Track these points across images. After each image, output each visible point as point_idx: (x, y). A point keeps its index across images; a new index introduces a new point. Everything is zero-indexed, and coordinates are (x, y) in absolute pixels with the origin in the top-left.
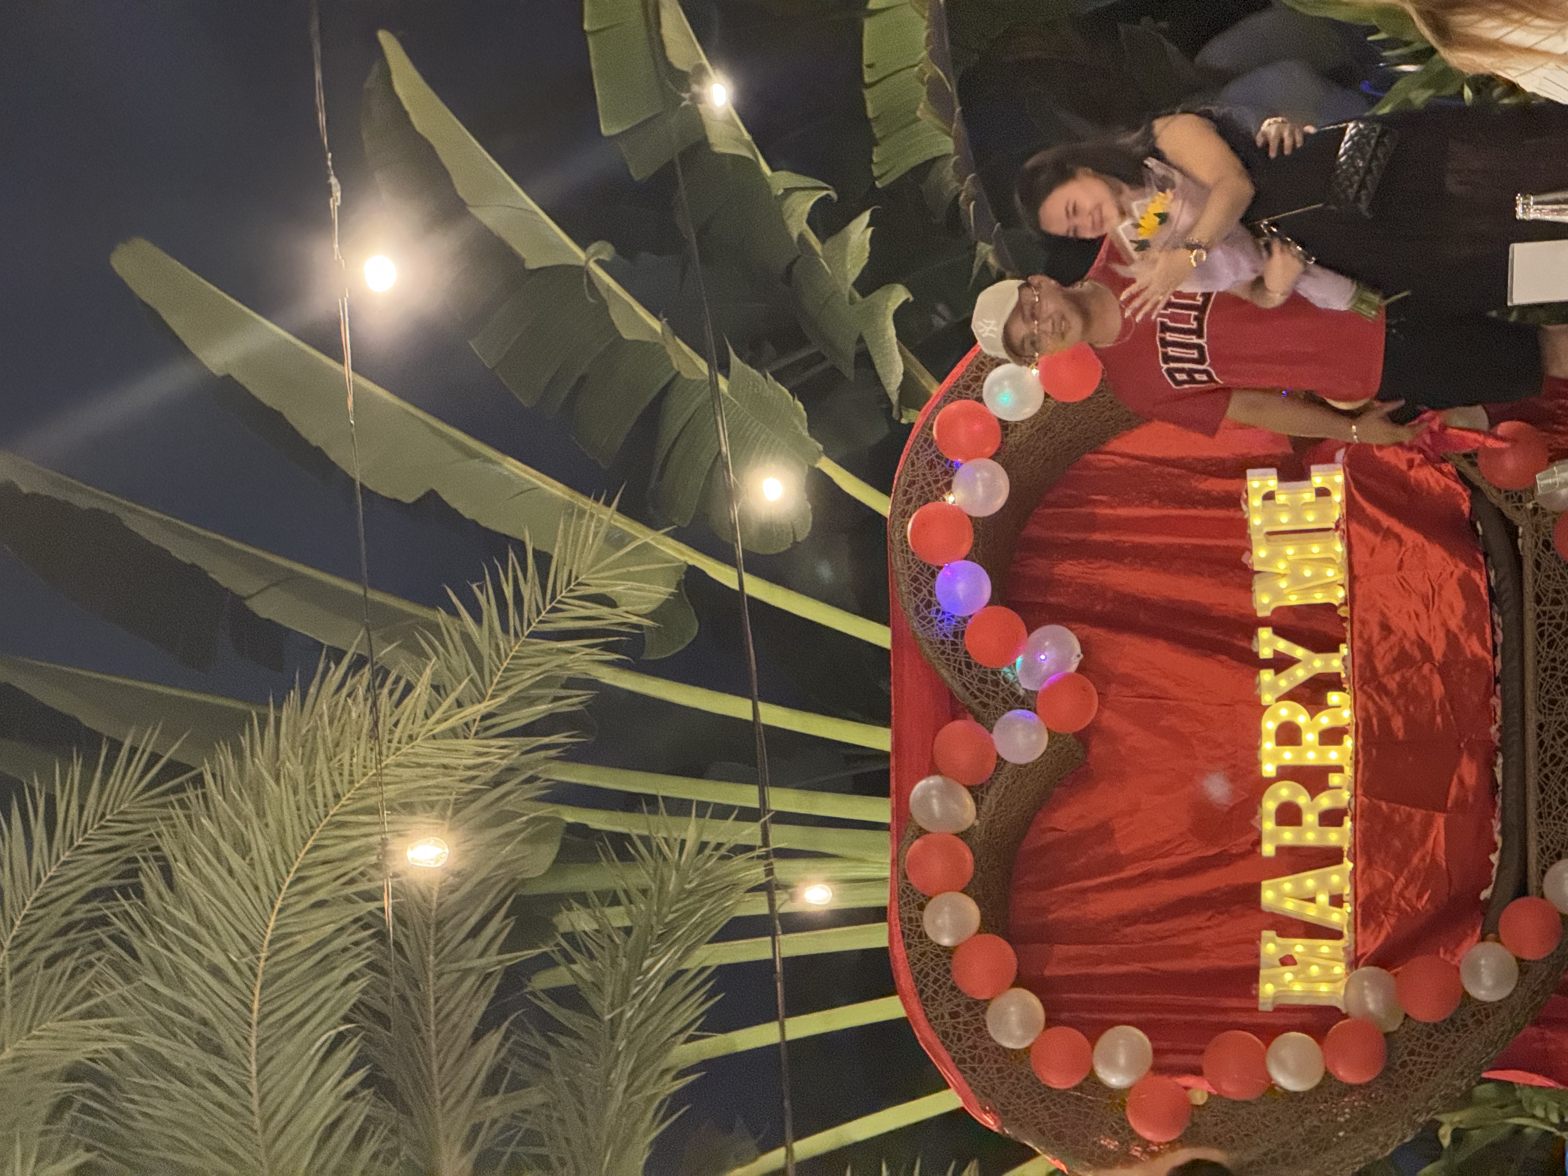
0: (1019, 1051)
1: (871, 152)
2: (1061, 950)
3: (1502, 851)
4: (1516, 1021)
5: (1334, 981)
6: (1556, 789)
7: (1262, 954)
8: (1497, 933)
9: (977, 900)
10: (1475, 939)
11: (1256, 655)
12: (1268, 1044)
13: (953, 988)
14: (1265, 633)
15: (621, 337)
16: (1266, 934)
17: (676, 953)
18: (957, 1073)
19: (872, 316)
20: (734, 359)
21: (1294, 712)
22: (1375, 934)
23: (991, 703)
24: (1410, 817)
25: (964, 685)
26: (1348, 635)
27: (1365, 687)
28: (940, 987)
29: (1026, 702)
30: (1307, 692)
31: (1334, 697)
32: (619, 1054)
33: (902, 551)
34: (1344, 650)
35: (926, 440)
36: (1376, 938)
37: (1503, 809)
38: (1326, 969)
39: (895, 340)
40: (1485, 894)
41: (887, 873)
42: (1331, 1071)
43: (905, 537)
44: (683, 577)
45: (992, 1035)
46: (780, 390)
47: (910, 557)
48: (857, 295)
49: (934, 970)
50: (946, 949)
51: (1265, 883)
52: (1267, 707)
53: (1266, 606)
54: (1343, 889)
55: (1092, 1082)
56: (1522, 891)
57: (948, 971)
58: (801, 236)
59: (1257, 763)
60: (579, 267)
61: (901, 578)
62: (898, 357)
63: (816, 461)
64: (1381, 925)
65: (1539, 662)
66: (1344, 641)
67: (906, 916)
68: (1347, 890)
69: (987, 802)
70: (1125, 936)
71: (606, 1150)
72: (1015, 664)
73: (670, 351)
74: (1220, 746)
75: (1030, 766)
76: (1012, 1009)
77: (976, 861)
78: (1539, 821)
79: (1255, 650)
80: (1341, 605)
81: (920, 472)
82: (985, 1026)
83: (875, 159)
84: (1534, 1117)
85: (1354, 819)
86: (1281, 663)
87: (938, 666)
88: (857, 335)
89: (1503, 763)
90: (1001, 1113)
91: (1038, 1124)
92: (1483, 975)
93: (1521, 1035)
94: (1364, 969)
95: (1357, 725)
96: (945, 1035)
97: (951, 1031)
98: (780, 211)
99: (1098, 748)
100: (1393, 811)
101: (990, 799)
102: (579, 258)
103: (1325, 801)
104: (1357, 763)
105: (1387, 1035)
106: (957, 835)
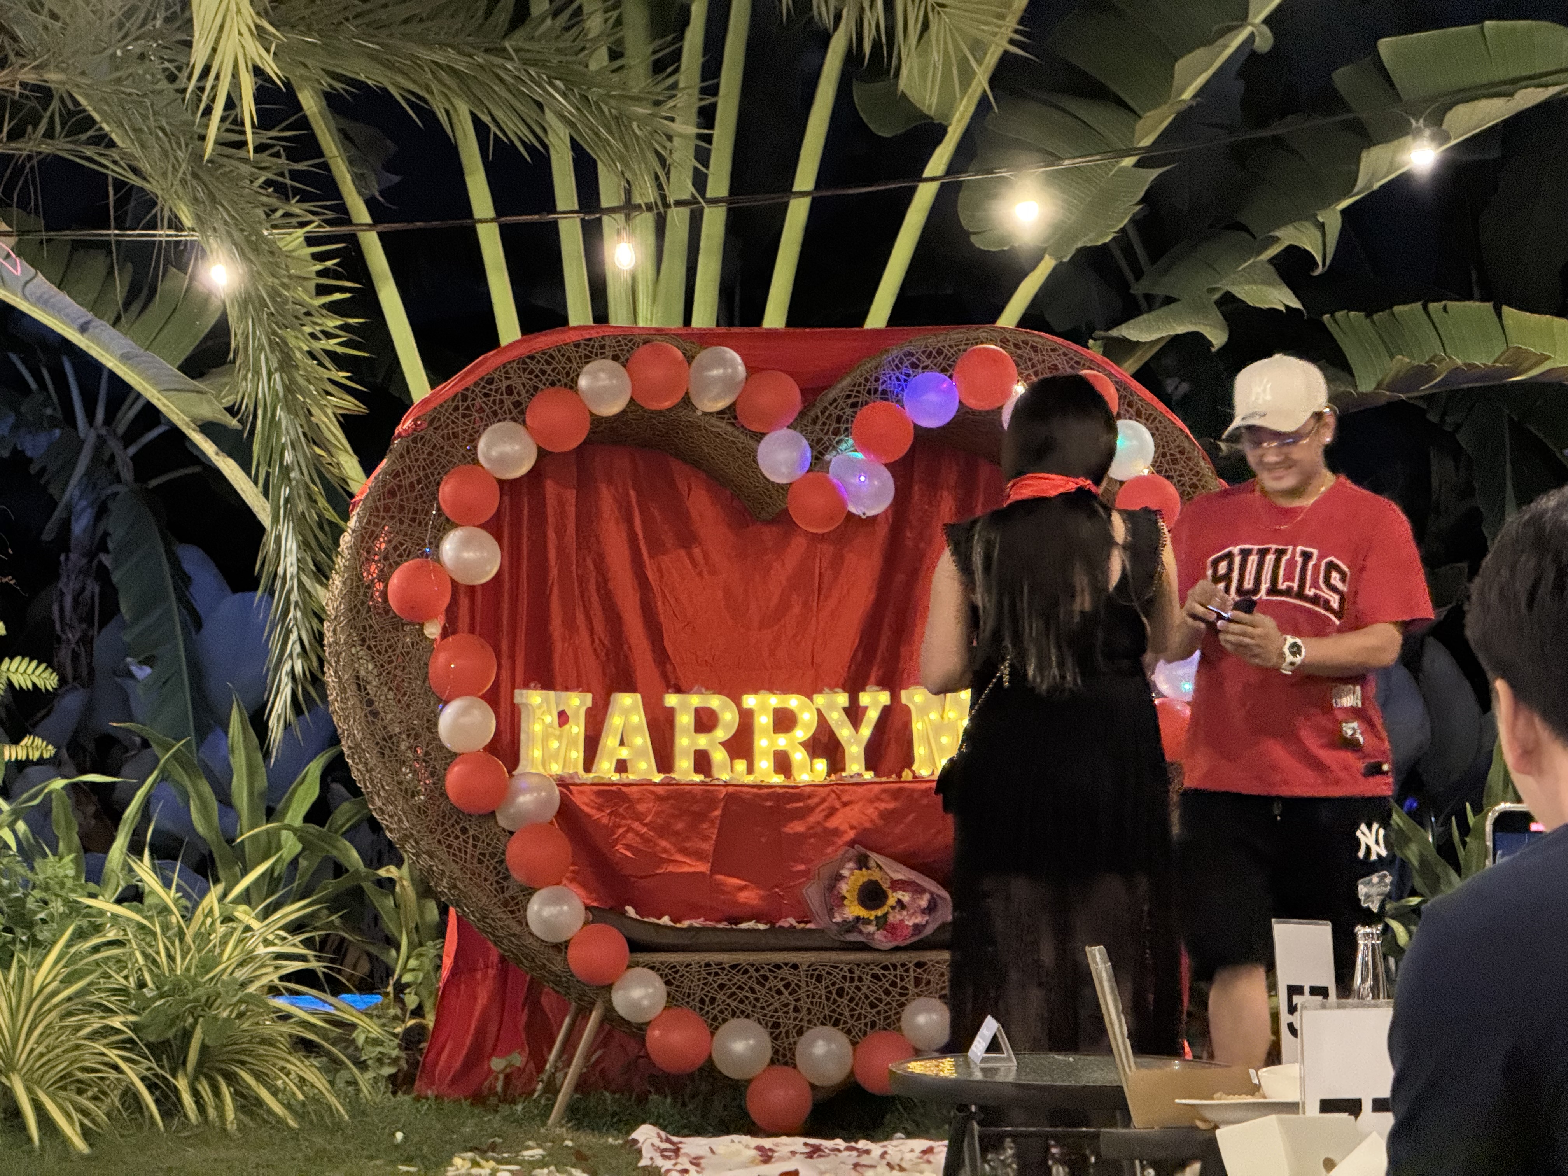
0: (476, 454)
1: (1359, 310)
2: (571, 496)
3: (671, 928)
4: (505, 941)
5: (544, 764)
6: (735, 981)
7: (569, 693)
8: (592, 922)
9: (624, 412)
10: (588, 901)
11: (863, 690)
12: (483, 697)
13: (536, 388)
14: (884, 698)
15: (1176, 60)
16: (589, 697)
17: (571, 113)
18: (451, 394)
19: (1198, 310)
20: (1154, 173)
21: (807, 726)
22: (592, 804)
23: (818, 427)
24: (705, 838)
25: (835, 400)
26: (884, 779)
27: (833, 796)
28: (537, 376)
29: (818, 460)
30: (825, 739)
31: (821, 765)
32: (470, 56)
33: (968, 339)
34: (869, 776)
35: (1078, 363)
36: (587, 805)
37: (715, 929)
38: (555, 756)
39: (1172, 333)
40: (631, 911)
41: (641, 324)
42: (458, 760)
43: (982, 343)
44: (936, 122)
45: (490, 428)
46: (1123, 218)
47: (962, 347)
48: (1216, 296)
49: (553, 370)
50: (575, 381)
51: (638, 696)
52: (811, 700)
53: (910, 699)
54: (633, 773)
55: (446, 525)
56: (635, 946)
57: (553, 384)
58: (1277, 239)
59: (755, 691)
60: (1246, 17)
61: (941, 338)
62: (1155, 336)
63: (1050, 255)
64: (600, 809)
65: (858, 965)
66: (877, 775)
67: (607, 342)
68: (632, 777)
69: (718, 423)
70: (584, 560)
71: (378, 44)
72: (855, 451)
73: (1164, 108)
74: (772, 654)
75: (754, 466)
76: (517, 447)
77: (661, 412)
78: (703, 963)
79: (868, 688)
80: (913, 772)
81: (1046, 358)
82: (499, 421)
83: (1352, 313)
84: (408, 958)
85: (703, 784)
86: (854, 714)
87: (853, 375)
88: (1176, 296)
89: (759, 930)
90: (416, 437)
91: (404, 473)
92: (552, 909)
93: (491, 945)
94: (558, 792)
95: (797, 787)
96: (490, 381)
97: (493, 387)
98: (1301, 219)
99: (769, 534)
100: (712, 822)
101: (723, 426)
102: (1255, 16)
103: (719, 756)
104: (759, 787)
105: (493, 814)
106: (687, 393)
